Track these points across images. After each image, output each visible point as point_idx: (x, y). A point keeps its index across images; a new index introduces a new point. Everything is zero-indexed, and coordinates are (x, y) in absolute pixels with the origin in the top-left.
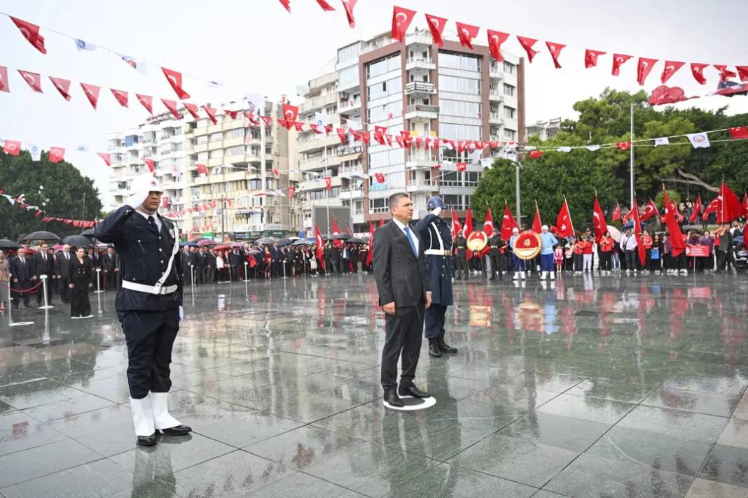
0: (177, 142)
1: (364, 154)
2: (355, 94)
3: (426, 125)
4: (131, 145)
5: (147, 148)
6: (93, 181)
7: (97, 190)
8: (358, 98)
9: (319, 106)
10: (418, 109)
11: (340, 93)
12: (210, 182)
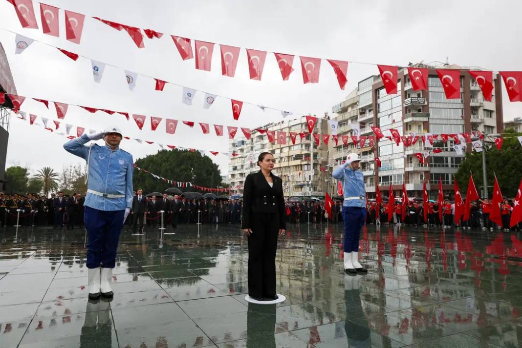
0: (264, 143)
1: (376, 147)
2: (370, 109)
3: (420, 126)
4: (241, 146)
5: (248, 147)
6: (218, 166)
7: (220, 171)
8: (372, 112)
9: (346, 118)
10: (413, 115)
11: (360, 109)
12: (281, 166)
